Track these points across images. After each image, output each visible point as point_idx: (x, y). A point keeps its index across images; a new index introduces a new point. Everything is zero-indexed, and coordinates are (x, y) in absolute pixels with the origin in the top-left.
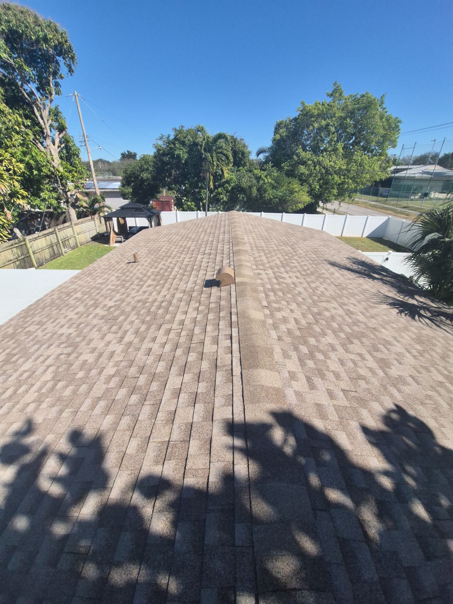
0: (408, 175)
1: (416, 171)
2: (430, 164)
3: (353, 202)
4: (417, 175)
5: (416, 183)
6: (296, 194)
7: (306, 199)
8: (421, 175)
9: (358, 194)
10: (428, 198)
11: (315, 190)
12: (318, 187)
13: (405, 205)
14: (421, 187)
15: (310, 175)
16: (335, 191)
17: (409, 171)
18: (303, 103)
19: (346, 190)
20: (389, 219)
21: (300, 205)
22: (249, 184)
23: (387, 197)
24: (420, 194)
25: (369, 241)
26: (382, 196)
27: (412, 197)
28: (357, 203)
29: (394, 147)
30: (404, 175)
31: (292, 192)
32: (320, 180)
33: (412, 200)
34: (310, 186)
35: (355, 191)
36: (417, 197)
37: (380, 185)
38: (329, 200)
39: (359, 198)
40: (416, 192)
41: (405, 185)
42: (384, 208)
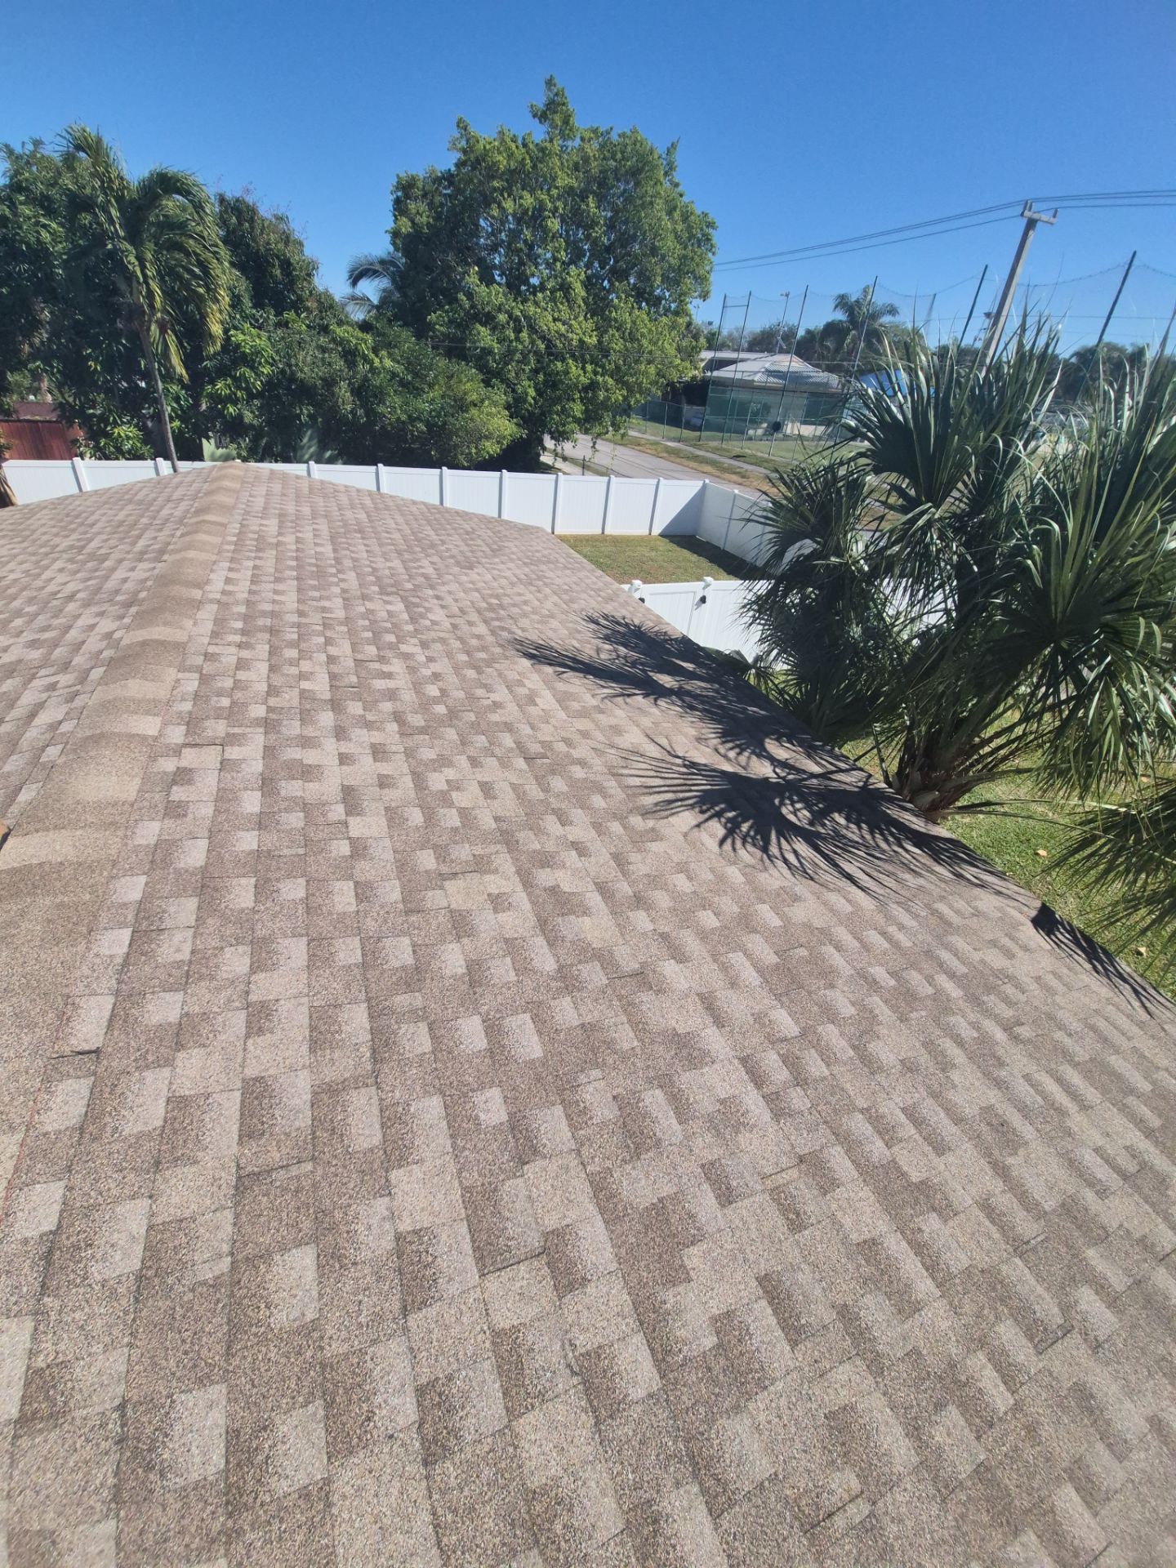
0: (738, 376)
1: (753, 368)
2: (782, 351)
3: (624, 441)
4: (757, 378)
5: (756, 397)
6: (474, 411)
7: (505, 427)
8: (764, 378)
9: (635, 420)
10: (781, 435)
11: (525, 401)
12: (532, 392)
13: (737, 451)
14: (766, 408)
15: (508, 355)
16: (577, 409)
17: (741, 366)
18: (462, 126)
19: (605, 405)
20: (704, 486)
21: (487, 444)
22: (322, 371)
23: (699, 429)
24: (765, 425)
25: (665, 545)
26: (690, 427)
27: (751, 432)
28: (636, 444)
29: (704, 296)
30: (731, 375)
31: (461, 405)
32: (536, 371)
33: (750, 439)
34: (514, 391)
35: (626, 410)
36: (760, 432)
37: (683, 398)
38: (564, 432)
39: (637, 428)
40: (759, 419)
41: (734, 401)
42: (695, 458)
